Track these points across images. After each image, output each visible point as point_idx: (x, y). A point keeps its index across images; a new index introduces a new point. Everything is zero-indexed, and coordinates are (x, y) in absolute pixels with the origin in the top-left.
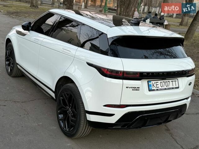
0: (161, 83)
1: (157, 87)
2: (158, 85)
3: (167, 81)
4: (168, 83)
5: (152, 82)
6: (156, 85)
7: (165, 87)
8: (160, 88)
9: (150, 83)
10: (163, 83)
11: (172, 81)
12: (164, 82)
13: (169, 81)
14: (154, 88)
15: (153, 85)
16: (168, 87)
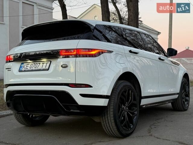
0: (32, 65)
1: (26, 68)
2: (28, 66)
3: (38, 63)
4: (38, 64)
5: (24, 64)
6: (27, 66)
7: (34, 68)
8: (29, 69)
9: (22, 65)
10: (33, 65)
11: (43, 63)
12: (35, 64)
13: (40, 63)
14: (24, 69)
15: (24, 67)
16: (36, 68)
